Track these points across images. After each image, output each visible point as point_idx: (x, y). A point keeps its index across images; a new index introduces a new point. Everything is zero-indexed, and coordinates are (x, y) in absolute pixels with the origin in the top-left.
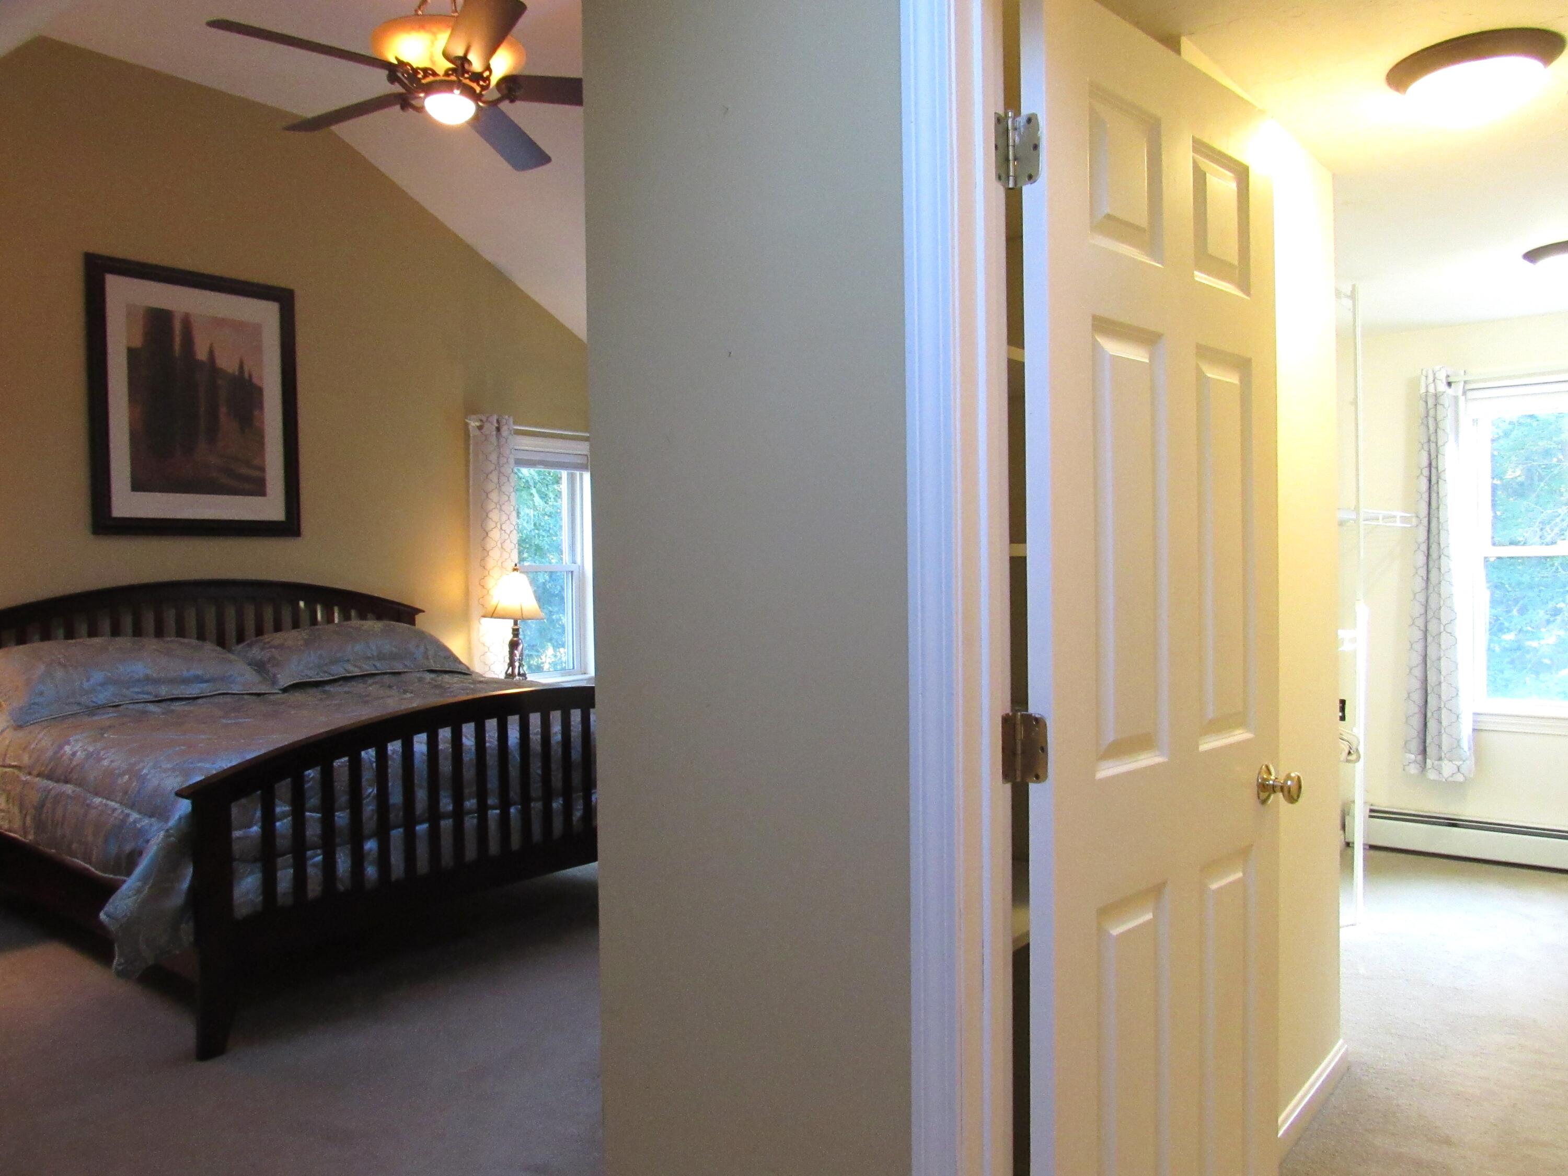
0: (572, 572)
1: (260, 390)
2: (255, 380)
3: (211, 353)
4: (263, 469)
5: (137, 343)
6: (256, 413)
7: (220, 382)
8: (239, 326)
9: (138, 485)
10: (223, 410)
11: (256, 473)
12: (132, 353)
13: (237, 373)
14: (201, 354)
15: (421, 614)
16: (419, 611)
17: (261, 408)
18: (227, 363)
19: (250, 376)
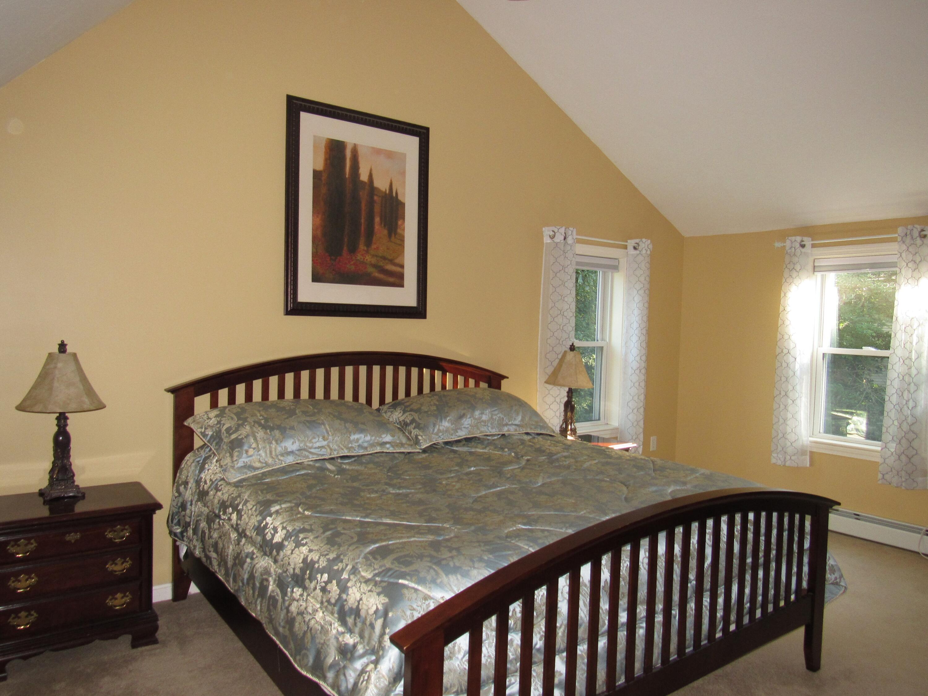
0: (602, 347)
1: (403, 205)
2: (400, 198)
3: (371, 176)
4: (402, 267)
5: (320, 167)
6: (400, 222)
7: (375, 198)
8: (390, 155)
9: (316, 278)
10: (377, 220)
11: (398, 269)
12: (317, 175)
13: (387, 192)
14: (364, 177)
15: (505, 380)
16: (504, 377)
17: (404, 219)
18: (381, 184)
19: (397, 193)
